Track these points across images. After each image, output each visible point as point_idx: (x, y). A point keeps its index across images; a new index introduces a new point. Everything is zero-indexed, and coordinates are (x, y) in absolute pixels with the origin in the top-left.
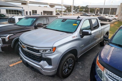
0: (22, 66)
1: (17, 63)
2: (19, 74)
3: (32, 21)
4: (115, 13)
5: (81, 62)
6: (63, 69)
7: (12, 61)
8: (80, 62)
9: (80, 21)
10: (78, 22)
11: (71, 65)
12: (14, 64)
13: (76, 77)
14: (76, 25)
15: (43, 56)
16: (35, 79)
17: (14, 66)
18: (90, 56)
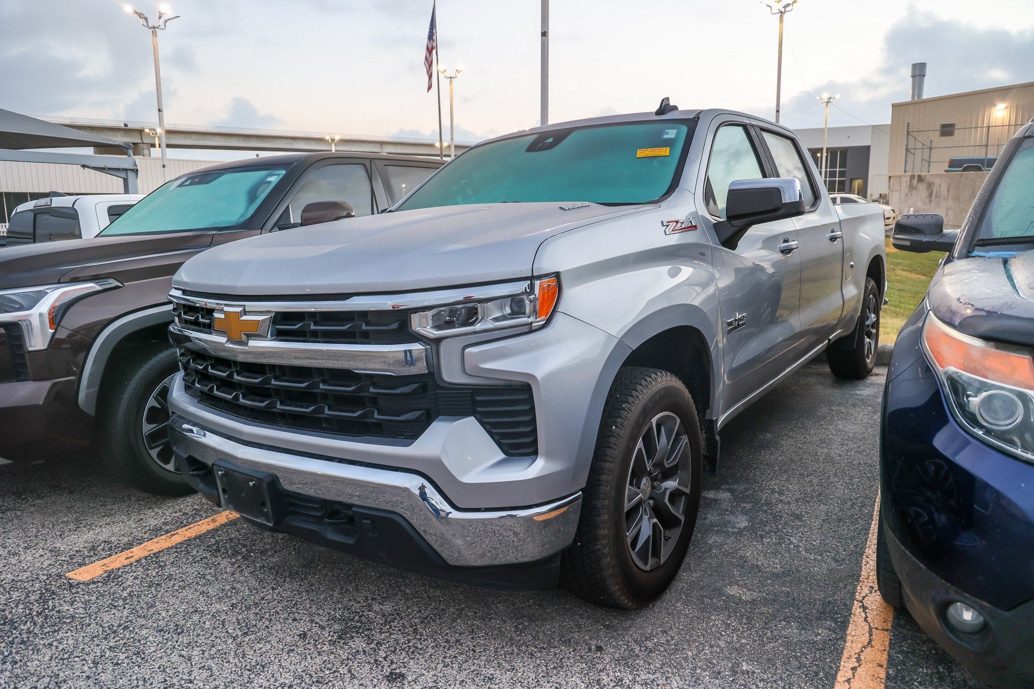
0: (192, 571)
1: (138, 552)
2: (179, 630)
3: (252, 195)
4: (857, 183)
5: (731, 491)
6: (627, 506)
7: (81, 539)
8: (716, 487)
9: (684, 129)
10: (671, 134)
11: (671, 484)
12: (117, 561)
13: (733, 591)
14: (665, 151)
15: (451, 374)
16: (358, 643)
17: (111, 577)
18: (786, 444)
